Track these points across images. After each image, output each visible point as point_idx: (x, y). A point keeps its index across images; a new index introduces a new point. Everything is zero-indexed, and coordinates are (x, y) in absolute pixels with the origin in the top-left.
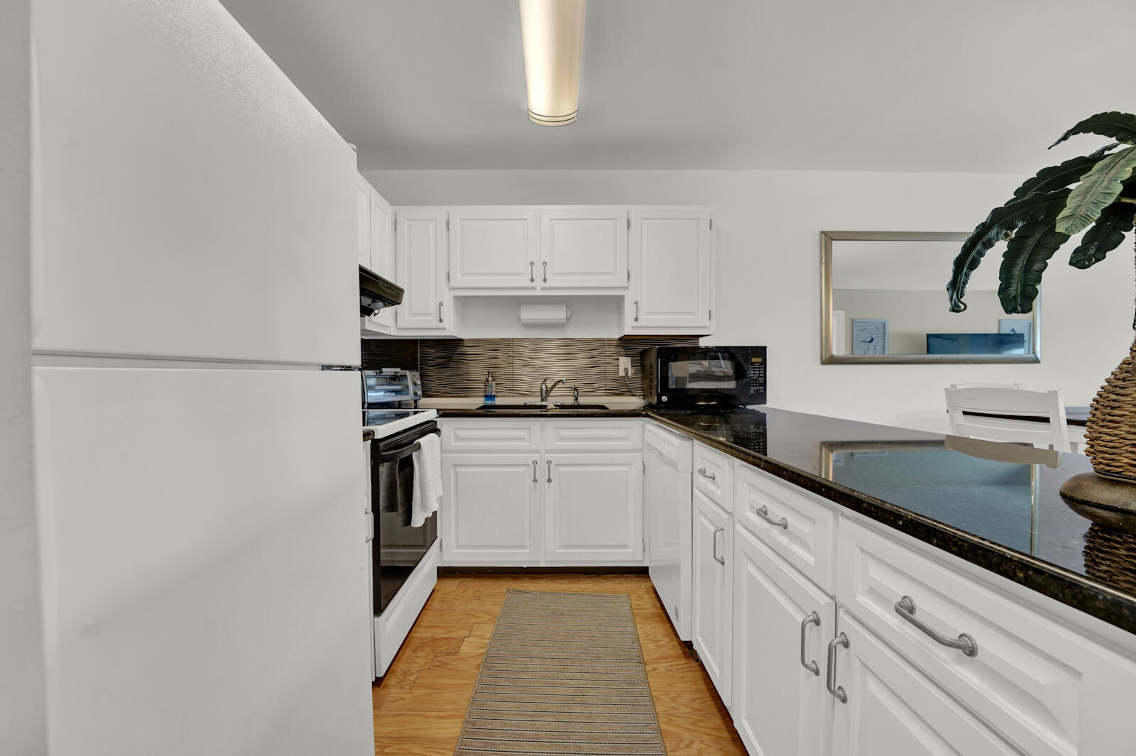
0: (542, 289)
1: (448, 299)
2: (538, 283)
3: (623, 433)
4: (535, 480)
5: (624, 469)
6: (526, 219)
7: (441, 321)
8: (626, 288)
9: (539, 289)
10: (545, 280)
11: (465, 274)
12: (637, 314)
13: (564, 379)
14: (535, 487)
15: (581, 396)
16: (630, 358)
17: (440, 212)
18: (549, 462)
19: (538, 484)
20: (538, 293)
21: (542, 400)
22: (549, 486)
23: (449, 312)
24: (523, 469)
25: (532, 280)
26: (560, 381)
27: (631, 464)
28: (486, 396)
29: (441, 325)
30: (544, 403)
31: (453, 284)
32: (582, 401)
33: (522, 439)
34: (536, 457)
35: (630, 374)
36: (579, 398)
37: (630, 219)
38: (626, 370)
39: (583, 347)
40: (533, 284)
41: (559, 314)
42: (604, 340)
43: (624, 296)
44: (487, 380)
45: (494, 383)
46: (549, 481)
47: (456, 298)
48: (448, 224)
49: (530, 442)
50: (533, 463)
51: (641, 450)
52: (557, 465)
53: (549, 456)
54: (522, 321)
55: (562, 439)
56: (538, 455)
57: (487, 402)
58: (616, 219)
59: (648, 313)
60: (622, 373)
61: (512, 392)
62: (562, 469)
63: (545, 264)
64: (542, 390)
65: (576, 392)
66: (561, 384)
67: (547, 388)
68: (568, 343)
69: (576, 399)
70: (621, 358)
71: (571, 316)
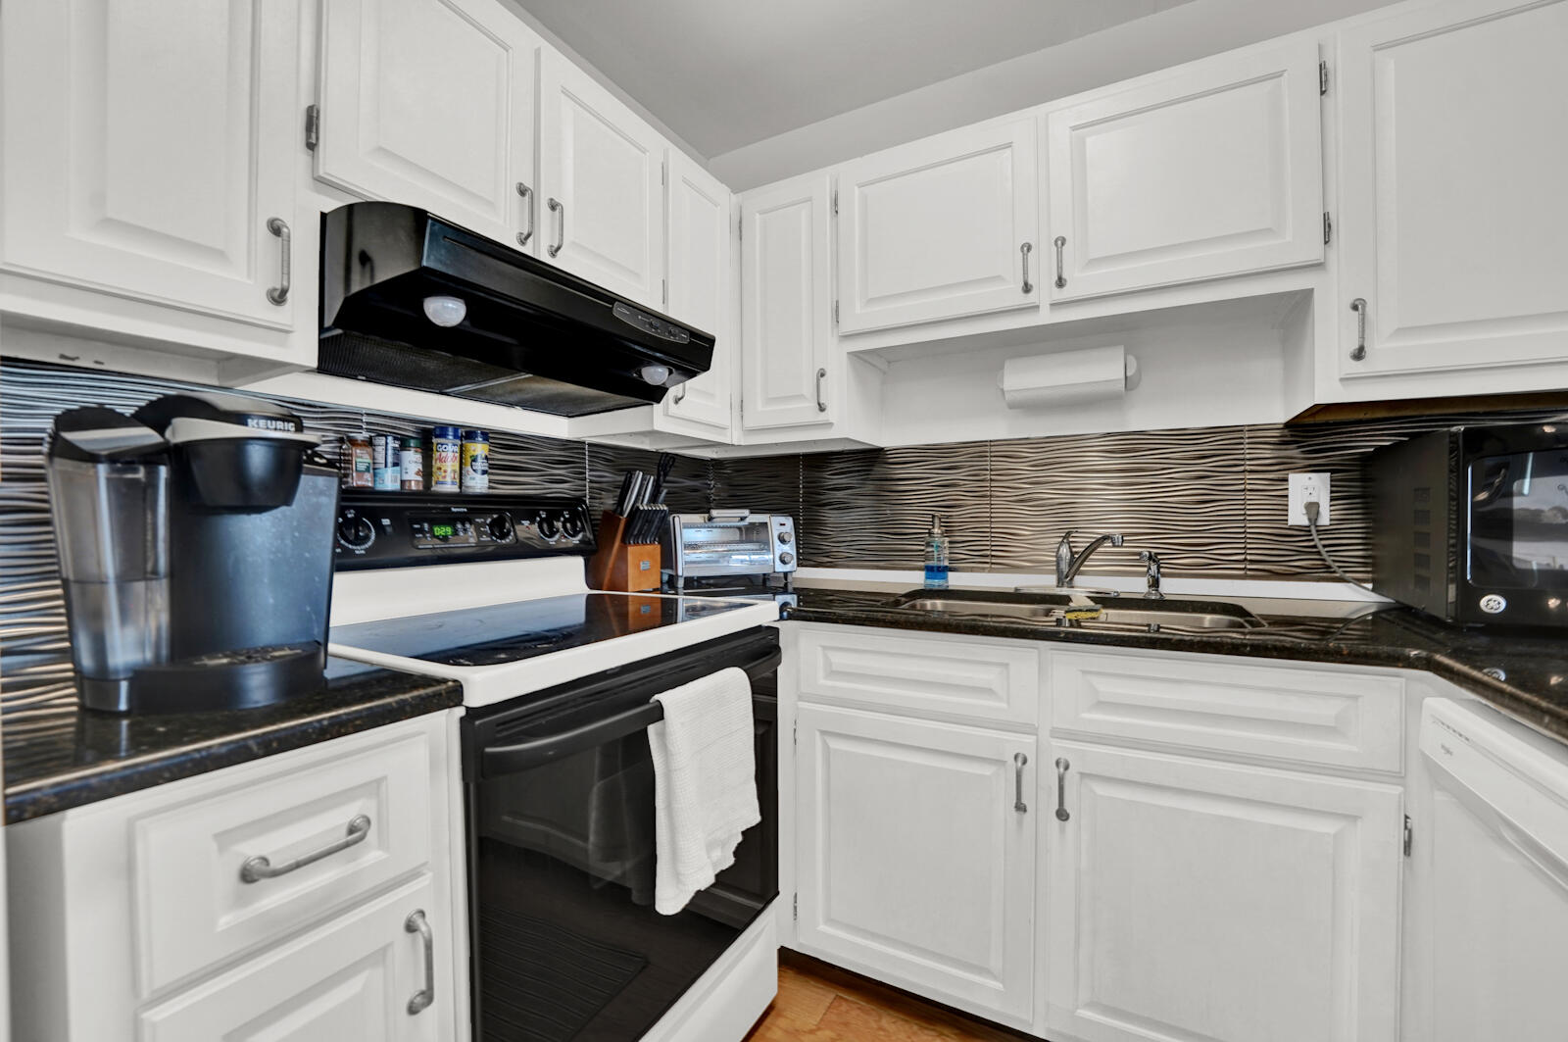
0: (1055, 305)
1: (836, 359)
2: (1045, 292)
3: (1325, 711)
4: (1020, 807)
5: (1327, 827)
6: (1009, 145)
7: (822, 409)
8: (1318, 266)
9: (1045, 309)
10: (1061, 283)
11: (871, 301)
12: (1363, 337)
13: (1116, 532)
14: (1020, 823)
15: (1164, 575)
16: (1329, 474)
17: (818, 183)
18: (1063, 765)
19: (1028, 817)
20: (1045, 317)
21: (1060, 583)
22: (1062, 831)
23: (841, 389)
24: (987, 770)
25: (1027, 288)
26: (1105, 538)
27: (1354, 818)
28: (929, 569)
29: (822, 417)
30: (1064, 591)
31: (848, 325)
32: (1171, 587)
33: (987, 691)
34: (1025, 743)
35: (1325, 520)
36: (1163, 581)
37: (1329, 65)
38: (1312, 508)
39: (1177, 452)
40: (1031, 298)
41: (1104, 369)
42: (1238, 429)
43: (1311, 291)
44: (930, 533)
45: (947, 539)
46: (1062, 815)
47: (856, 356)
48: (836, 203)
49: (1008, 703)
50: (1016, 757)
51: (1399, 777)
52: (1083, 775)
53: (1061, 748)
54: (1007, 396)
55: (1102, 705)
56: (1031, 739)
57: (929, 581)
58: (1279, 75)
59: (1402, 332)
60: (1297, 517)
61: (988, 560)
62: (1102, 790)
63: (1061, 242)
64: (1059, 558)
65: (1154, 568)
66: (1108, 544)
67: (1073, 554)
68: (1132, 443)
69: (1155, 584)
70: (1293, 477)
71: (1139, 371)
